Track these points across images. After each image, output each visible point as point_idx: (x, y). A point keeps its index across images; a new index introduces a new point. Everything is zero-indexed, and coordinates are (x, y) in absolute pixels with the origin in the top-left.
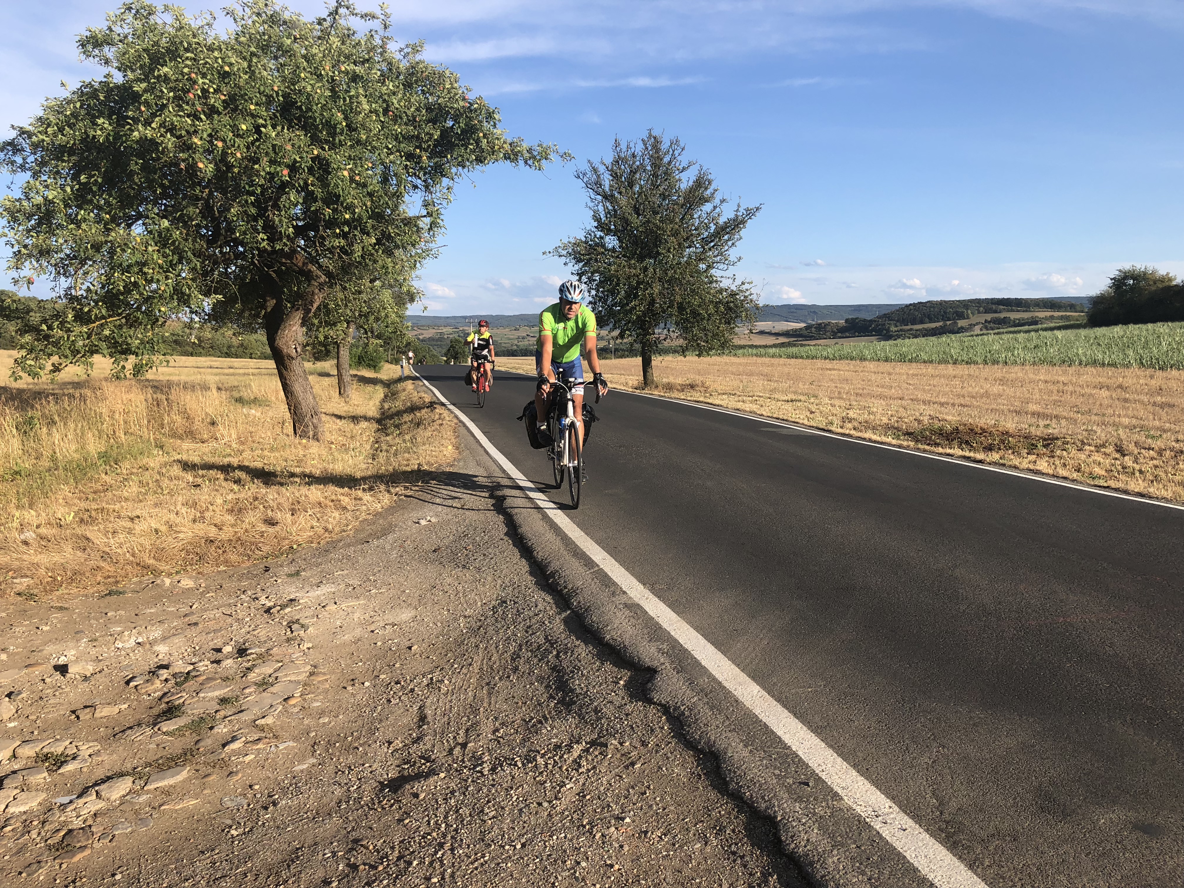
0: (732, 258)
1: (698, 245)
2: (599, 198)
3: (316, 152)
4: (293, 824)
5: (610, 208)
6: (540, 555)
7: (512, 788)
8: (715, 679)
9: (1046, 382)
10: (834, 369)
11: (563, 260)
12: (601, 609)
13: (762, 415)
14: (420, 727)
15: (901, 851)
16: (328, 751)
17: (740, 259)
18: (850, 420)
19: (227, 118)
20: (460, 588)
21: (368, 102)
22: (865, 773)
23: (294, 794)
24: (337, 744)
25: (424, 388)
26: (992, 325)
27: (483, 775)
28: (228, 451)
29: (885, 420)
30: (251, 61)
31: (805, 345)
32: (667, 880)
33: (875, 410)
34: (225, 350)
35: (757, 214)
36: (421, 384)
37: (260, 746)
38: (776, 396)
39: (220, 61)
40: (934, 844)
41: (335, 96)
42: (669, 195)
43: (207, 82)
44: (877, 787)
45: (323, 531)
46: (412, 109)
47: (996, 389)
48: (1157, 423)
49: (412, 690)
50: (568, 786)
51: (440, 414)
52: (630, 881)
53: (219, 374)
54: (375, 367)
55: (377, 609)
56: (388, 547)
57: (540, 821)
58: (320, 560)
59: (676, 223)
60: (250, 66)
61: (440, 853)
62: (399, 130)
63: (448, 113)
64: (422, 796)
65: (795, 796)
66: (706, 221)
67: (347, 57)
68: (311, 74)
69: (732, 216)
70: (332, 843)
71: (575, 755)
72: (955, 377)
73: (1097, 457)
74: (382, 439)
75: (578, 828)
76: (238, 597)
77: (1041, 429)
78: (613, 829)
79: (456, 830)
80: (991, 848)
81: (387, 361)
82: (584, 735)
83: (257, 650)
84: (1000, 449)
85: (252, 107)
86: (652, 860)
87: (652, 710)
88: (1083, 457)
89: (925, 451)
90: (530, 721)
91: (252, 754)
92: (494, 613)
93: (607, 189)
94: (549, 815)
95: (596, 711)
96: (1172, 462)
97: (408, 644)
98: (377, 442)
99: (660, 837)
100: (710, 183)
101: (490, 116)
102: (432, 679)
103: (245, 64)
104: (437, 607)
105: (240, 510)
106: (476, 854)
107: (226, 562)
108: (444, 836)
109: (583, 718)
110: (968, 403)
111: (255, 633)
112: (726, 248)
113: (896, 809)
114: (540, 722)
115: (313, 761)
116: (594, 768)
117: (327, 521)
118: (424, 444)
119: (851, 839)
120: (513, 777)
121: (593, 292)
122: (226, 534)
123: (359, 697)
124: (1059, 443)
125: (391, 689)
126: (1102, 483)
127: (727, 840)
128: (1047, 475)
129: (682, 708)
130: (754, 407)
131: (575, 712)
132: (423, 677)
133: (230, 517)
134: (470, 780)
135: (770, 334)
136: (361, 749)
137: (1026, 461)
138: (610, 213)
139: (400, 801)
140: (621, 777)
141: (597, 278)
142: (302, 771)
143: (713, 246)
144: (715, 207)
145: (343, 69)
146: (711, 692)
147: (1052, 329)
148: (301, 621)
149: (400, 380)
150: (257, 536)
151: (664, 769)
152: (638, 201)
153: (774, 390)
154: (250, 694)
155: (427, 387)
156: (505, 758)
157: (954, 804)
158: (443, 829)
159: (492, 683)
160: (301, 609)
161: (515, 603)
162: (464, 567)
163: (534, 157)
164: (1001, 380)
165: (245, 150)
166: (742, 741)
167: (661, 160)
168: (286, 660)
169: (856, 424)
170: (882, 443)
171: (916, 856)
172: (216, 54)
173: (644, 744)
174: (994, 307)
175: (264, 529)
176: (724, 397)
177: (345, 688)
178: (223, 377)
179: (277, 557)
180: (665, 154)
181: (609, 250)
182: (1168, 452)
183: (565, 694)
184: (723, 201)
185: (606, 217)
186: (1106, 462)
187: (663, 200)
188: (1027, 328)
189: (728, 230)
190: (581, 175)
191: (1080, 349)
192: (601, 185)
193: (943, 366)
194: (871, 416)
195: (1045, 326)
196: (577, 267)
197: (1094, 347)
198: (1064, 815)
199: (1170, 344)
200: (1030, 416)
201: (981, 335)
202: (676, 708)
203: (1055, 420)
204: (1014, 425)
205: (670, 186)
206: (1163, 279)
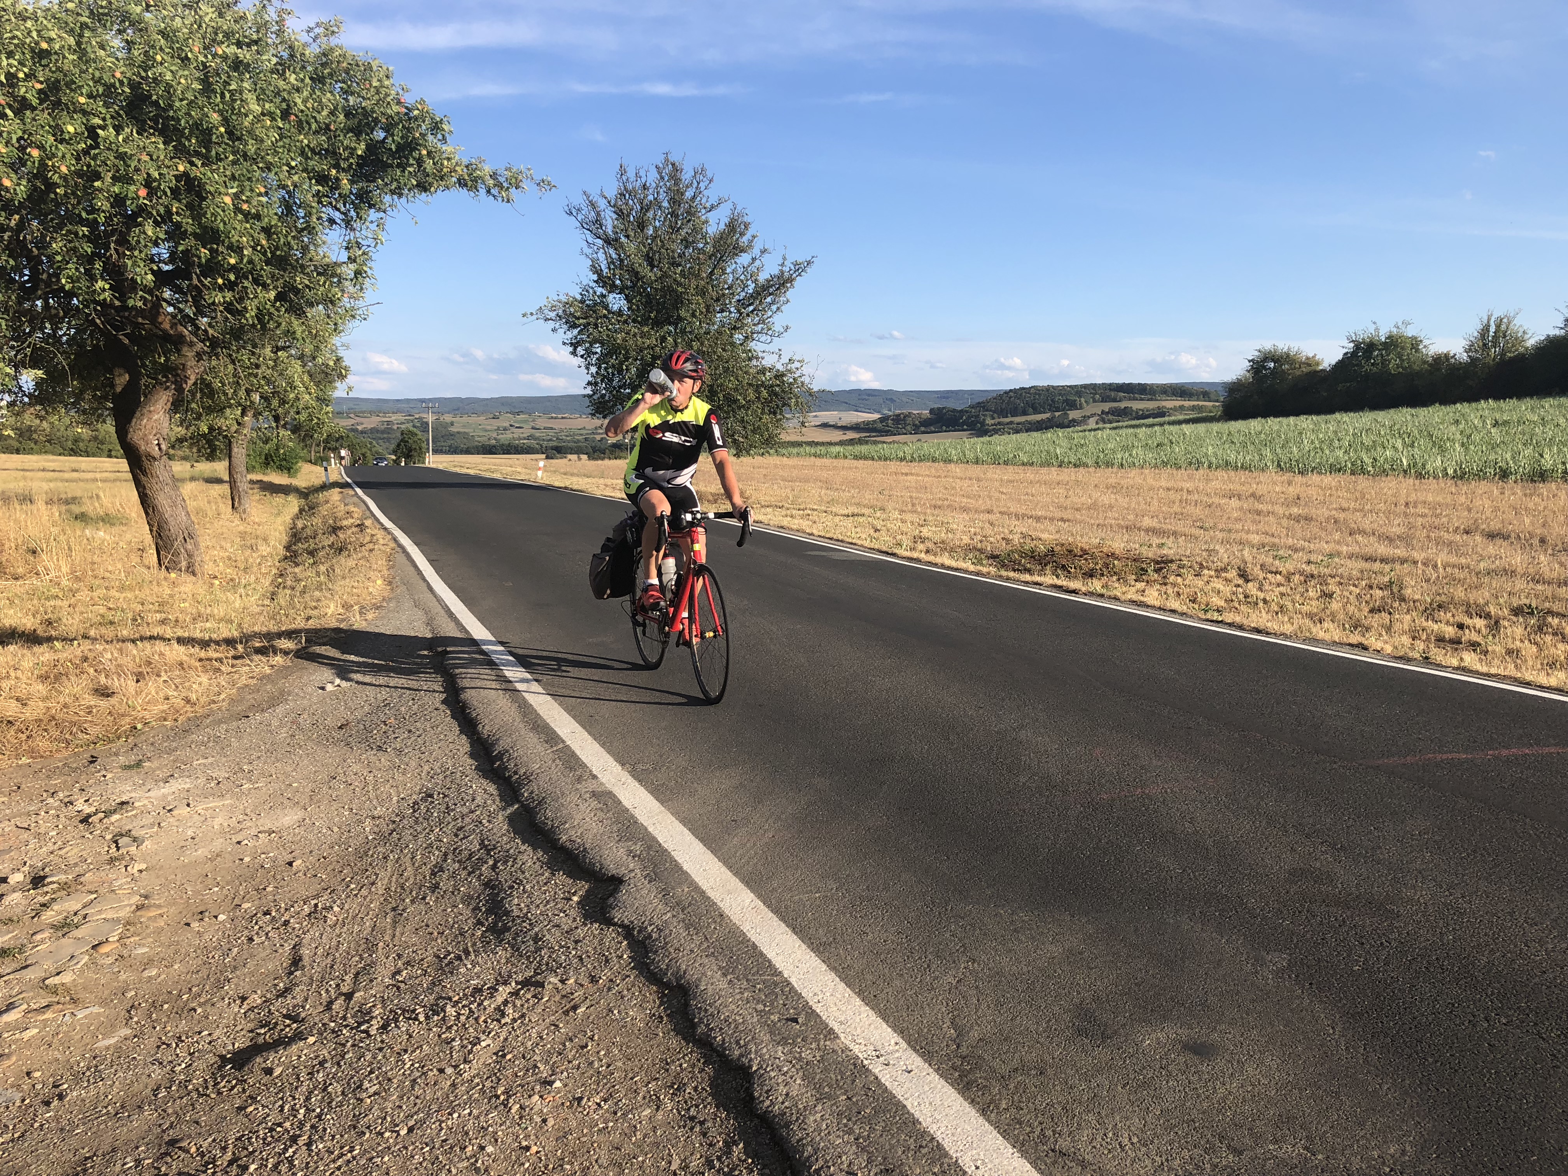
0: (778, 327)
1: (732, 309)
2: (600, 242)
3: (181, 168)
4: (84, 1124)
5: (614, 256)
6: (486, 728)
7: (406, 1051)
8: (697, 888)
9: (1168, 489)
10: (912, 474)
11: (551, 324)
12: (561, 800)
13: (812, 534)
14: (291, 973)
15: (902, 1099)
16: (150, 1017)
17: (786, 329)
18: (923, 540)
19: (46, 115)
20: (370, 778)
21: (258, 99)
22: (870, 999)
23: (92, 1081)
24: (166, 1006)
25: (355, 499)
26: (1110, 417)
27: (369, 1036)
28: (55, 591)
29: (966, 540)
30: (81, 36)
31: (879, 442)
32: (600, 1161)
33: (955, 526)
34: (69, 444)
35: (808, 270)
36: (351, 492)
37: (49, 1015)
38: (834, 510)
39: (34, 34)
40: (943, 1087)
41: (207, 89)
42: (694, 242)
43: (16, 63)
44: (884, 1019)
45: (183, 703)
46: (325, 113)
47: (1107, 499)
48: (1290, 541)
49: (286, 923)
50: (483, 1044)
51: (373, 535)
52: (551, 1166)
53: (56, 480)
54: (289, 470)
55: (248, 811)
56: (275, 723)
57: (439, 1094)
58: (174, 744)
59: (702, 279)
60: (79, 44)
61: (291, 1150)
62: (306, 142)
63: (376, 121)
64: (277, 1071)
65: (778, 1038)
66: (742, 277)
67: (227, 35)
68: (172, 57)
69: (776, 271)
70: (137, 1148)
71: (500, 999)
72: (1058, 483)
73: (1218, 584)
74: (290, 570)
75: (490, 1099)
76: (42, 801)
77: (1154, 548)
78: (536, 1097)
79: (319, 1116)
80: (1012, 1086)
81: (310, 461)
82: (515, 973)
83: (62, 878)
84: (1102, 575)
85: (82, 100)
86: (584, 1136)
87: (611, 933)
88: (1200, 583)
89: (1008, 579)
90: (445, 958)
91: (35, 1027)
92: (414, 811)
93: (610, 230)
94: (454, 1085)
95: (536, 939)
96: (1301, 589)
97: (289, 858)
98: (281, 575)
99: (599, 1105)
100: (747, 226)
101: (436, 127)
102: (316, 905)
103: (72, 41)
104: (335, 805)
105: (58, 677)
106: (342, 1148)
107: (32, 753)
108: (301, 1125)
109: (518, 949)
110: (1070, 517)
111: (62, 852)
112: (770, 313)
113: (904, 1045)
114: (459, 958)
115: (128, 1032)
116: (523, 1016)
117: (189, 689)
118: (344, 578)
119: (841, 1088)
120: (411, 1036)
121: (593, 370)
122: (35, 710)
123: (207, 937)
124: (1174, 566)
125: (256, 923)
126: (1216, 616)
127: (686, 1102)
128: (1153, 607)
129: (650, 929)
130: (805, 525)
131: (508, 943)
132: (305, 904)
133: (40, 687)
134: (349, 1044)
135: (835, 427)
136: (199, 1010)
137: (1133, 589)
138: (613, 263)
139: (245, 1081)
140: (557, 1026)
141: (598, 350)
142: (108, 1048)
143: (752, 311)
144: (754, 260)
145: (220, 52)
146: (690, 904)
147: (1180, 423)
148: (133, 833)
149: (324, 487)
150: (81, 713)
151: (616, 1012)
152: (651, 249)
153: (831, 502)
154: (42, 941)
155: (359, 497)
156: (404, 1011)
157: (975, 1034)
158: (300, 1116)
159: (401, 908)
160: (135, 816)
161: (445, 796)
162: (380, 748)
163: (500, 186)
164: (1114, 487)
165: (74, 162)
166: (720, 968)
167: (682, 194)
168: (103, 890)
169: (930, 545)
170: (957, 570)
171: (919, 1104)
172: (29, 24)
173: (594, 980)
174: (1113, 394)
175: (92, 703)
176: (769, 510)
177: (188, 924)
178: (60, 484)
179: (111, 741)
180: (687, 187)
181: (613, 313)
182: (1297, 576)
183: (498, 918)
184: (764, 251)
185: (609, 268)
186: (1227, 590)
187: (686, 247)
188: (1150, 421)
189: (771, 290)
190: (574, 211)
191: (1210, 448)
192: (601, 225)
193: (1044, 470)
194: (950, 535)
195: (1173, 418)
196: (570, 335)
197: (1227, 446)
198: (1104, 1037)
199: (1312, 443)
200: (1142, 533)
201: (1095, 430)
202: (642, 929)
203: (1172, 538)
204: (1122, 545)
205: (694, 229)
206: (1309, 362)
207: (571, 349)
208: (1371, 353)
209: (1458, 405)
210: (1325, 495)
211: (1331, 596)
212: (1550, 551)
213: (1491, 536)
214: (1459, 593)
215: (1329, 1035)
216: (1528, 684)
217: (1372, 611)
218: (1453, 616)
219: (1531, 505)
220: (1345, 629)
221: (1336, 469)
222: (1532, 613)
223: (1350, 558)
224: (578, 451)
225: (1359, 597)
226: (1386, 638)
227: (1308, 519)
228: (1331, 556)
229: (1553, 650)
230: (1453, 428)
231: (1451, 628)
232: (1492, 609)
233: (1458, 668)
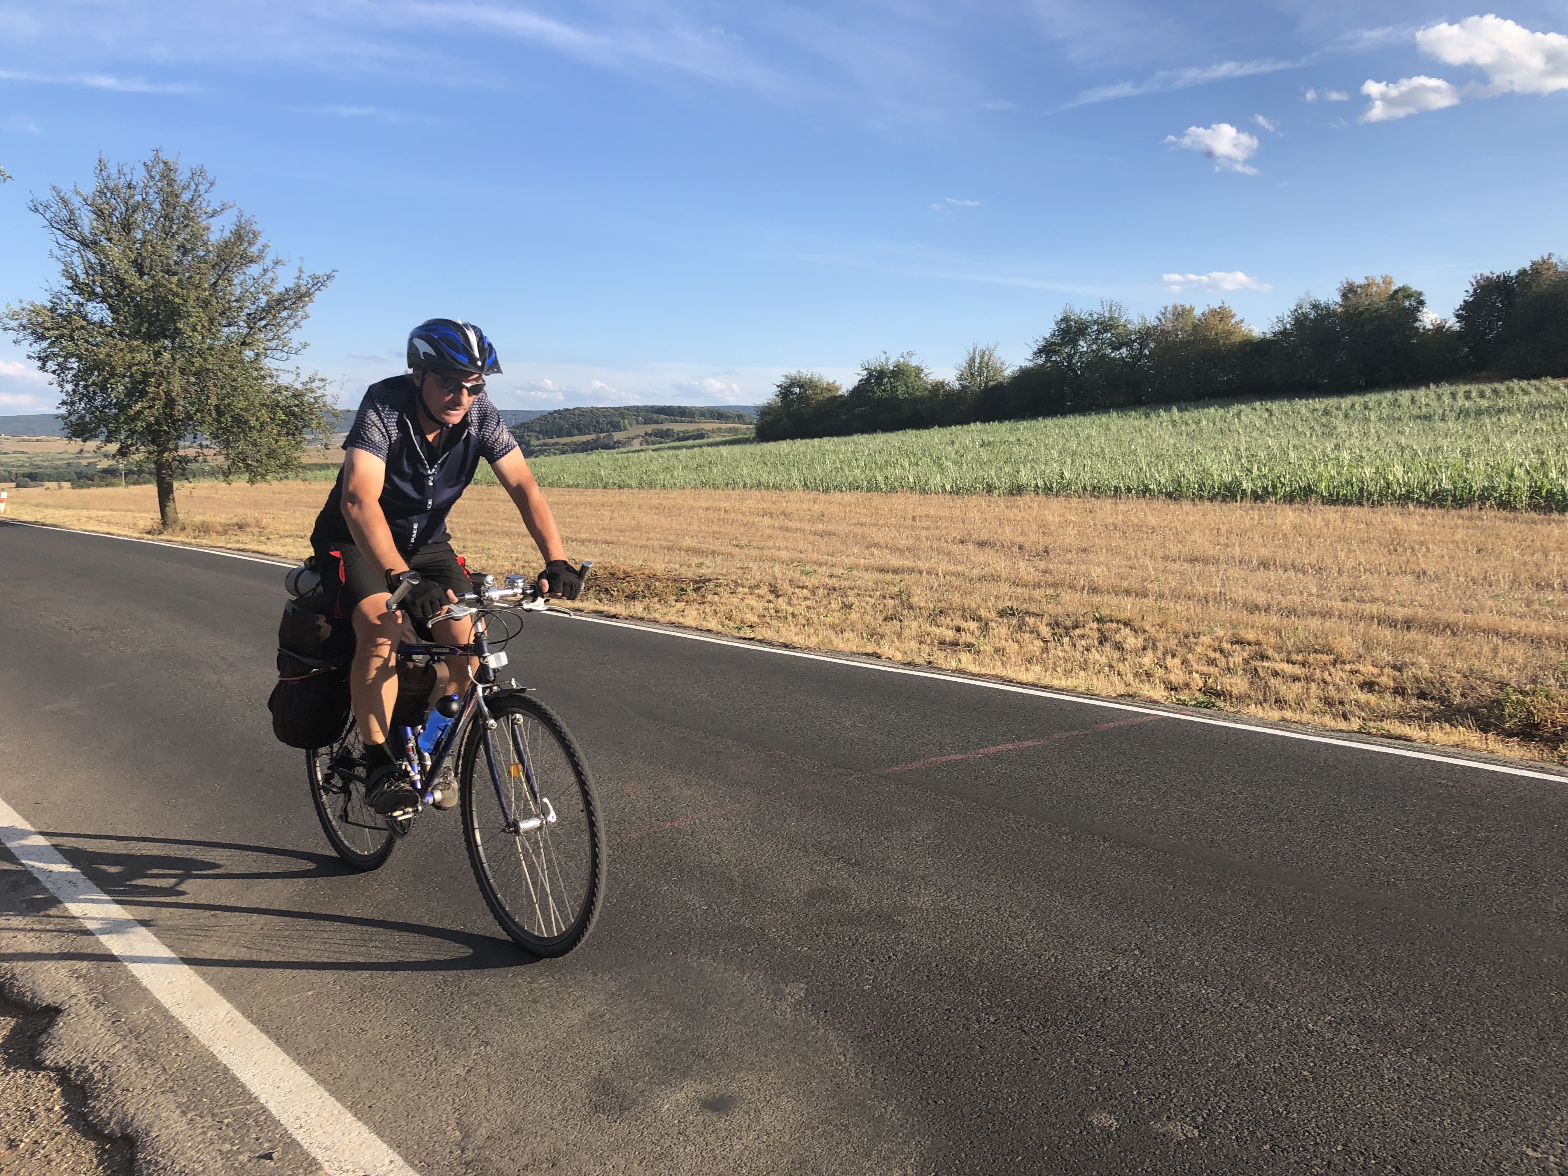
0: (295, 344)
1: (242, 324)
2: (74, 244)
5: (93, 260)
9: (708, 509)
11: (12, 335)
17: (305, 345)
26: (653, 438)
33: (497, 552)
35: (328, 284)
42: (193, 249)
44: (378, 1134)
47: (647, 519)
48: (815, 556)
59: (204, 290)
66: (252, 289)
69: (291, 284)
72: (603, 505)
73: (752, 601)
77: (694, 568)
84: (644, 597)
88: (735, 600)
93: (87, 231)
96: (825, 602)
100: (255, 236)
110: (615, 539)
112: (286, 329)
121: (69, 387)
124: (711, 585)
126: (749, 633)
129: (91, 1068)
137: (674, 610)
138: (93, 269)
141: (75, 366)
143: (265, 326)
144: (265, 271)
146: (147, 1029)
147: (717, 444)
152: (140, 254)
157: (483, 1132)
164: (657, 508)
166: (179, 1105)
167: (177, 196)
174: (655, 416)
180: (184, 188)
181: (93, 324)
182: (821, 590)
184: (276, 263)
185: (88, 274)
186: (759, 606)
187: (184, 254)
188: (690, 442)
189: (287, 304)
190: (40, 207)
191: (745, 469)
192: (76, 226)
193: (590, 492)
194: (490, 562)
195: (711, 440)
196: (37, 347)
197: (759, 466)
198: (622, 1109)
199: (834, 462)
200: (683, 553)
201: (638, 451)
202: (82, 1069)
203: (710, 557)
204: (664, 566)
205: (194, 236)
206: (830, 388)
207: (39, 364)
208: (882, 380)
209: (953, 427)
210: (845, 512)
211: (850, 607)
212: (1027, 557)
213: (982, 544)
214: (957, 599)
215: (841, 1064)
216: (1010, 682)
217: (885, 619)
218: (952, 620)
219: (1012, 516)
220: (863, 638)
221: (854, 487)
222: (1013, 614)
223: (867, 570)
224: (58, 477)
225: (874, 606)
226: (897, 644)
227: (830, 534)
228: (850, 569)
229: (1030, 647)
230: (950, 448)
231: (950, 631)
232: (983, 613)
233: (953, 671)
